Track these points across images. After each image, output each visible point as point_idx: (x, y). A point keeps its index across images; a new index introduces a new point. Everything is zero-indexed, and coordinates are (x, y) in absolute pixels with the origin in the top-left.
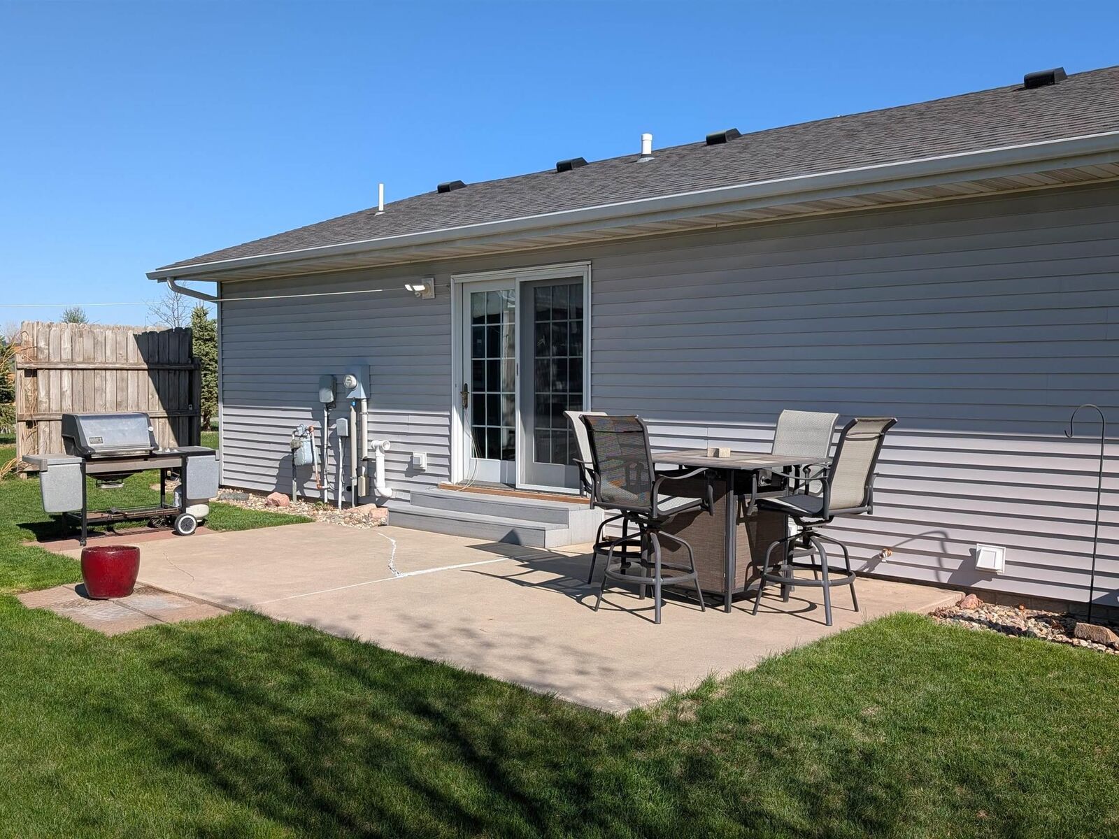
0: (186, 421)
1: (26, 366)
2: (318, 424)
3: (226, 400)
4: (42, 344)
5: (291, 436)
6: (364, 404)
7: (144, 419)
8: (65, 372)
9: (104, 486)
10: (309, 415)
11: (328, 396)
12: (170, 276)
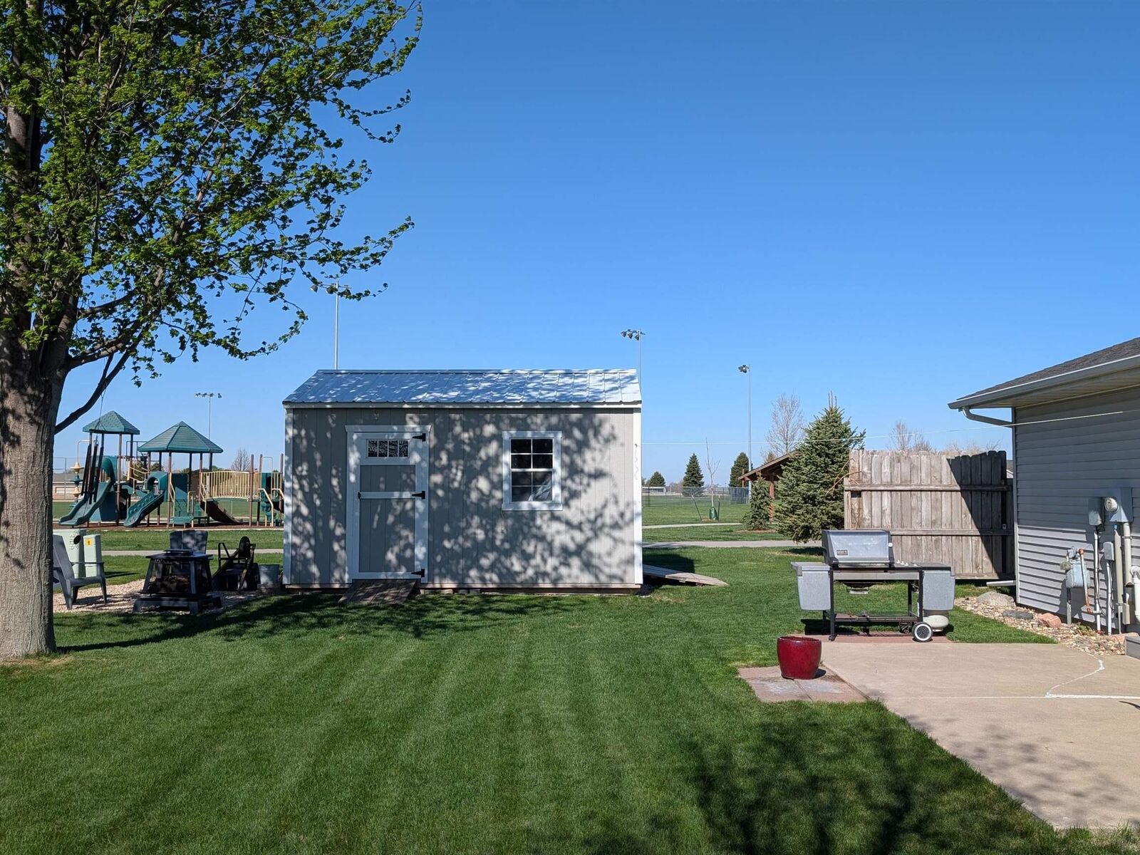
0: (999, 540)
1: (852, 488)
2: (1090, 547)
3: (1020, 521)
4: (865, 469)
5: (1065, 557)
6: (1127, 528)
7: (886, 536)
8: (885, 493)
9: (852, 592)
10: (1083, 538)
11: (1096, 519)
12: (966, 406)
